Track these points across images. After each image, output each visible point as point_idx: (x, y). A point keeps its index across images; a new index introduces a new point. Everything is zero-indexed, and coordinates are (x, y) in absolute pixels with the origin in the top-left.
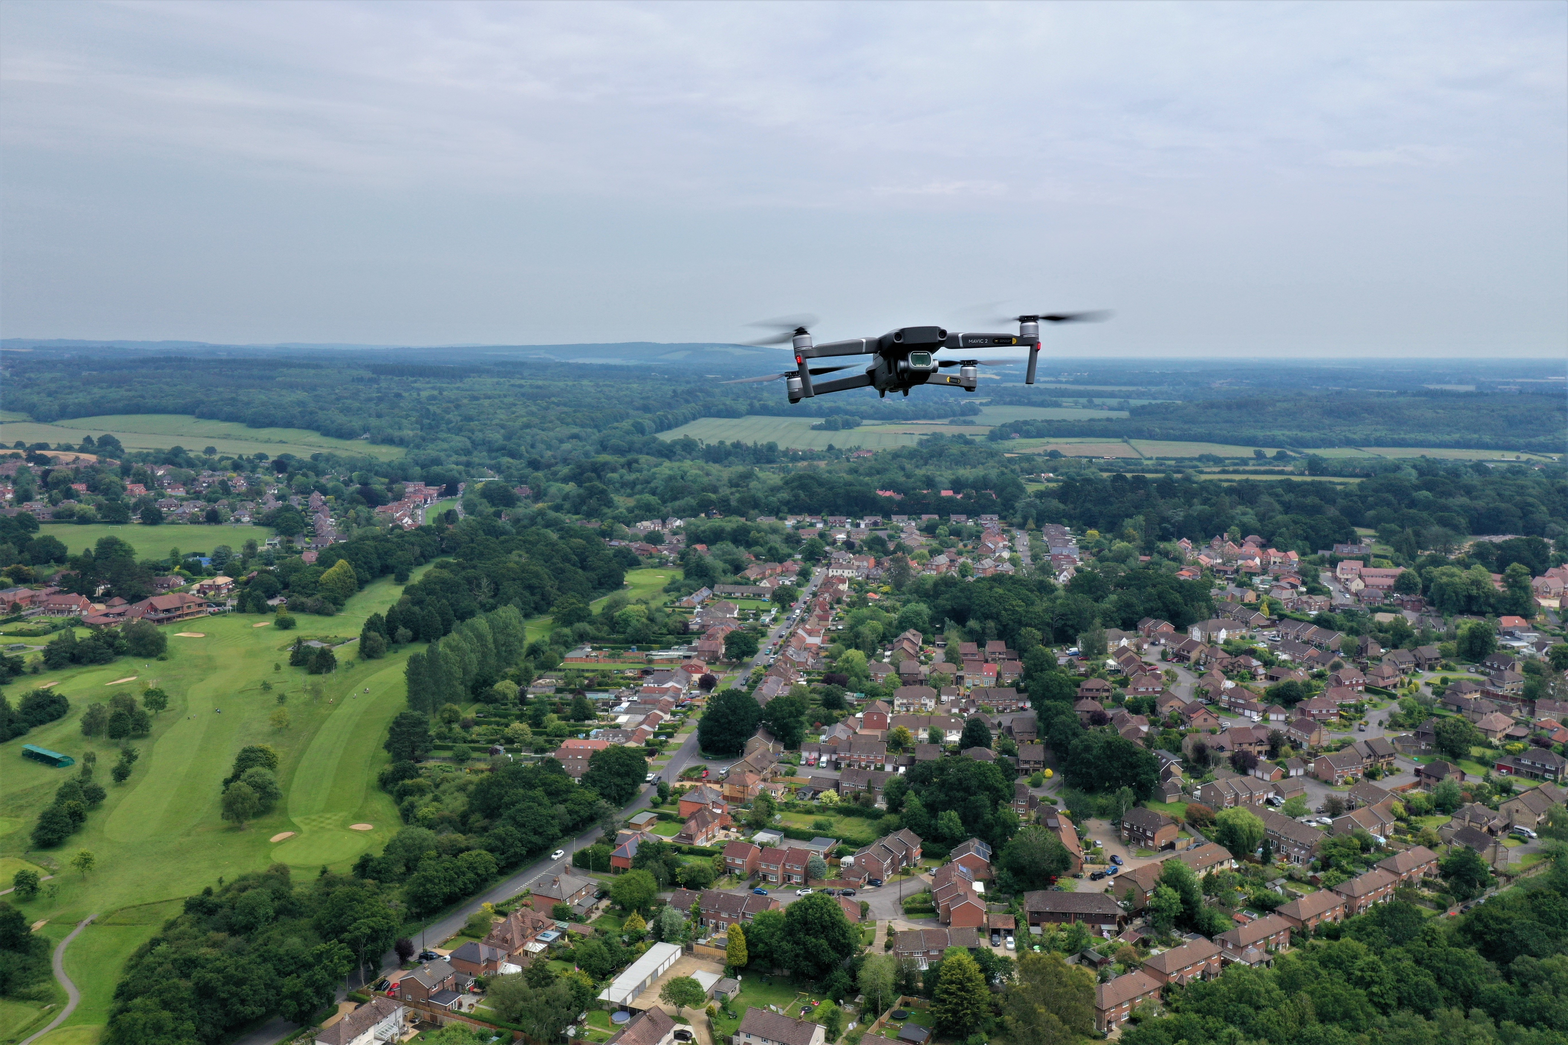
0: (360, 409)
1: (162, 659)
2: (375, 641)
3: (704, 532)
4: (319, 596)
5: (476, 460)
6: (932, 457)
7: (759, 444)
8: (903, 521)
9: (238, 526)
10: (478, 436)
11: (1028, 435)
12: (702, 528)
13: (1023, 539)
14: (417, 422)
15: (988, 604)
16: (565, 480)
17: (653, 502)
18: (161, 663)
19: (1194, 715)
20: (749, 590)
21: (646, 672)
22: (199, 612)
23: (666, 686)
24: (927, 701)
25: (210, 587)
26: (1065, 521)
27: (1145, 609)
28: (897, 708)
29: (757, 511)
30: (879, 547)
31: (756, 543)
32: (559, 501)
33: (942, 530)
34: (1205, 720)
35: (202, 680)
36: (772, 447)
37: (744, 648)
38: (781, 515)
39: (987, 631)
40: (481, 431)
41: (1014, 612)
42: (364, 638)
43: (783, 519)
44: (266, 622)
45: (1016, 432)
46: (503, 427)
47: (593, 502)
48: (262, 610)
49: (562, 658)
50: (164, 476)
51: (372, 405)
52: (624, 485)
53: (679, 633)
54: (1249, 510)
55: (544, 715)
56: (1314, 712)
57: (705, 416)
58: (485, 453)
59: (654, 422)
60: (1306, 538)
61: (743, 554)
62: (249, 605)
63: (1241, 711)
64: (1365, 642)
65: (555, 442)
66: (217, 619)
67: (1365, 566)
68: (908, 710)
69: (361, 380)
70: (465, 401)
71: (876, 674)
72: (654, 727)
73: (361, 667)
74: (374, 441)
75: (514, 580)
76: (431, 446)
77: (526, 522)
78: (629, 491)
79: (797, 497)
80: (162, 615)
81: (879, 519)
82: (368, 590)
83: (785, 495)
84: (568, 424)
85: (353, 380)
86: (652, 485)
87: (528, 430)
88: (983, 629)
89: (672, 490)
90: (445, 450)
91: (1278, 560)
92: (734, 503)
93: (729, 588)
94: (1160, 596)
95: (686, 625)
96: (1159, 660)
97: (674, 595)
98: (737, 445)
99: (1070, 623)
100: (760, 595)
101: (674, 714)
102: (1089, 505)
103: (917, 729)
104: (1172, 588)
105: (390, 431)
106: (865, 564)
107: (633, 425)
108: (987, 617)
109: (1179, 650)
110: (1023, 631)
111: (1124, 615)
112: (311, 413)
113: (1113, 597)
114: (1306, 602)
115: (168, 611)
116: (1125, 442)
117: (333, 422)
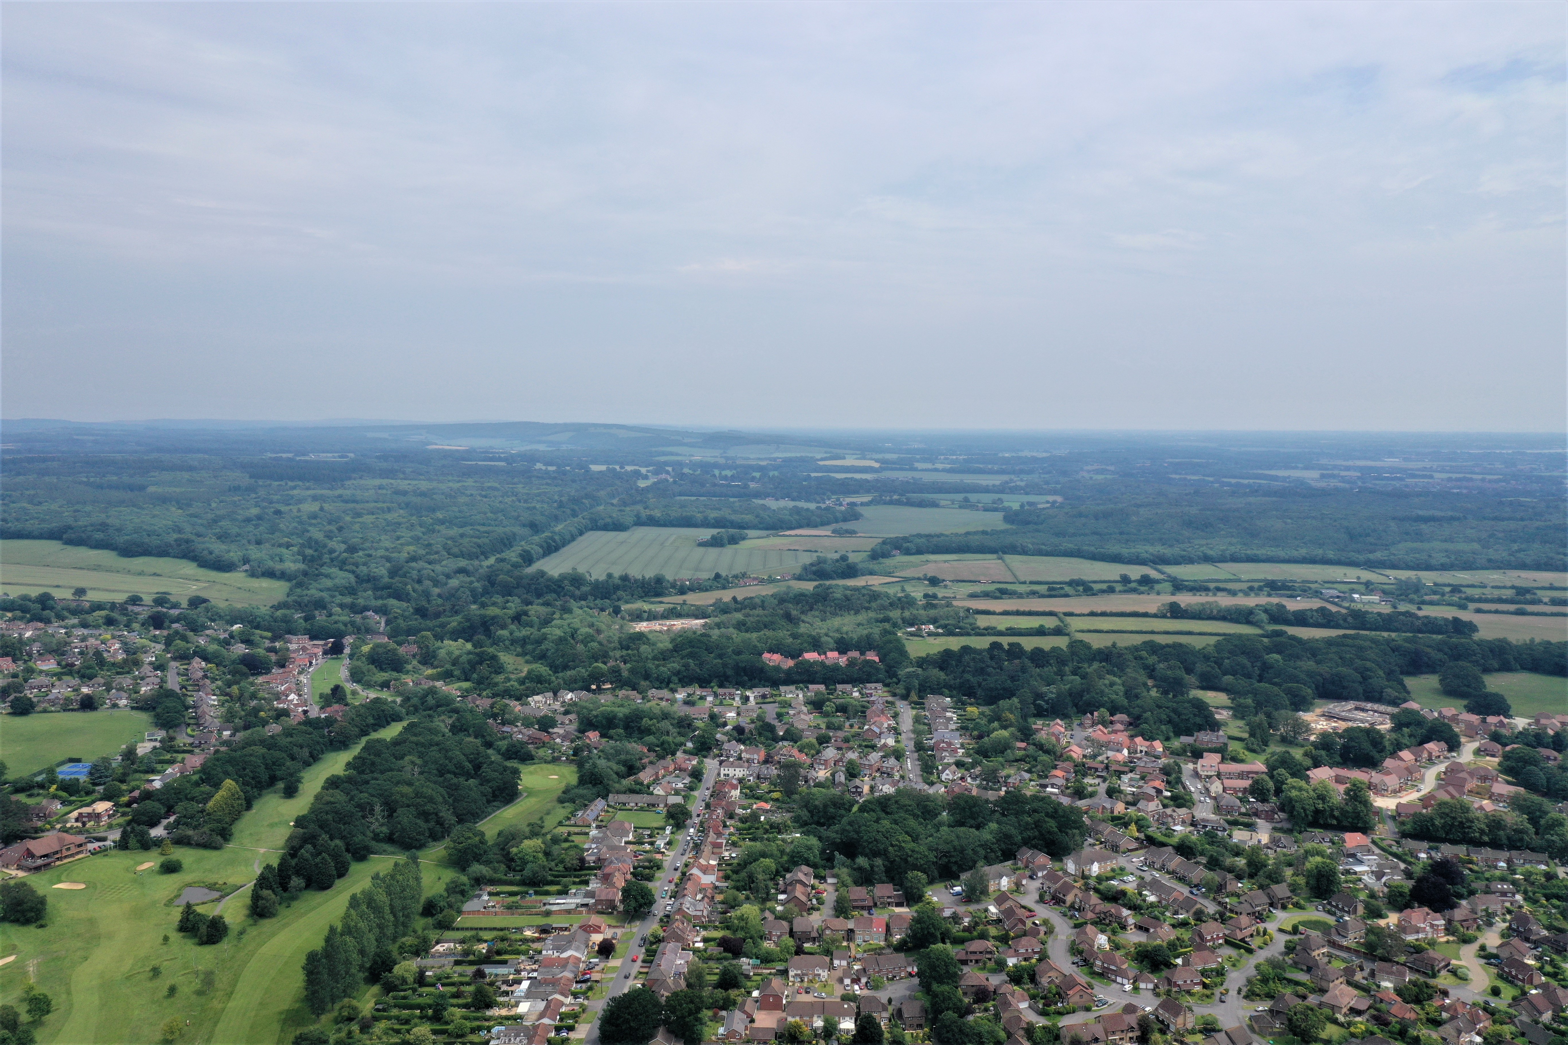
0: (238, 535)
1: (42, 926)
2: (267, 901)
3: (596, 716)
4: (206, 829)
5: (361, 601)
6: (816, 602)
7: (647, 577)
8: (791, 692)
9: (115, 712)
10: (363, 570)
11: (908, 552)
12: (594, 713)
13: (907, 714)
14: (299, 553)
15: (876, 840)
16: (455, 635)
17: (544, 674)
18: (40, 931)
19: (1070, 992)
20: (643, 800)
21: (545, 930)
22: (78, 853)
23: (565, 955)
24: (821, 972)
25: (89, 816)
26: (946, 691)
27: (1023, 838)
28: (791, 979)
29: (648, 683)
30: (769, 735)
31: (648, 731)
32: (448, 666)
33: (828, 707)
34: (1081, 996)
35: (86, 959)
36: (659, 580)
37: (642, 901)
38: (671, 685)
39: (876, 869)
40: (365, 564)
41: (901, 848)
42: (256, 897)
43: (674, 691)
44: (149, 863)
45: (897, 548)
46: (388, 559)
47: (484, 669)
48: (146, 845)
49: (460, 912)
50: (32, 640)
51: (250, 528)
52: (514, 642)
53: (575, 870)
54: (1117, 680)
55: (445, 1009)
56: (1180, 983)
57: (592, 529)
58: (370, 592)
59: (541, 547)
60: (1170, 722)
61: (635, 747)
62: (132, 842)
63: (1113, 977)
64: (1224, 879)
65: (442, 578)
66: (99, 860)
67: (1223, 759)
68: (802, 981)
69: (236, 489)
70: (348, 518)
71: (770, 932)
72: (554, 1020)
73: (253, 932)
74: (253, 574)
75: (408, 806)
76: (314, 584)
77: (415, 701)
78: (519, 650)
79: (686, 666)
80: (40, 862)
81: (767, 690)
82: (257, 806)
83: (675, 665)
84: (456, 556)
85: (230, 490)
86: (543, 647)
87: (414, 564)
88: (872, 866)
89: (563, 656)
90: (329, 589)
91: (1144, 749)
92: (625, 674)
93: (623, 798)
94: (1037, 824)
95: (582, 860)
96: (1037, 902)
97: (570, 807)
98: (625, 578)
99: (953, 860)
100: (653, 805)
101: (575, 995)
102: (968, 676)
103: (812, 1017)
104: (1047, 815)
105: (270, 564)
106: (756, 756)
107: (521, 555)
108: (875, 854)
109: (1056, 891)
110: (910, 874)
111: (1003, 846)
112: (187, 541)
113: (993, 826)
114: (1171, 816)
115: (44, 856)
116: (1000, 558)
117: (211, 553)
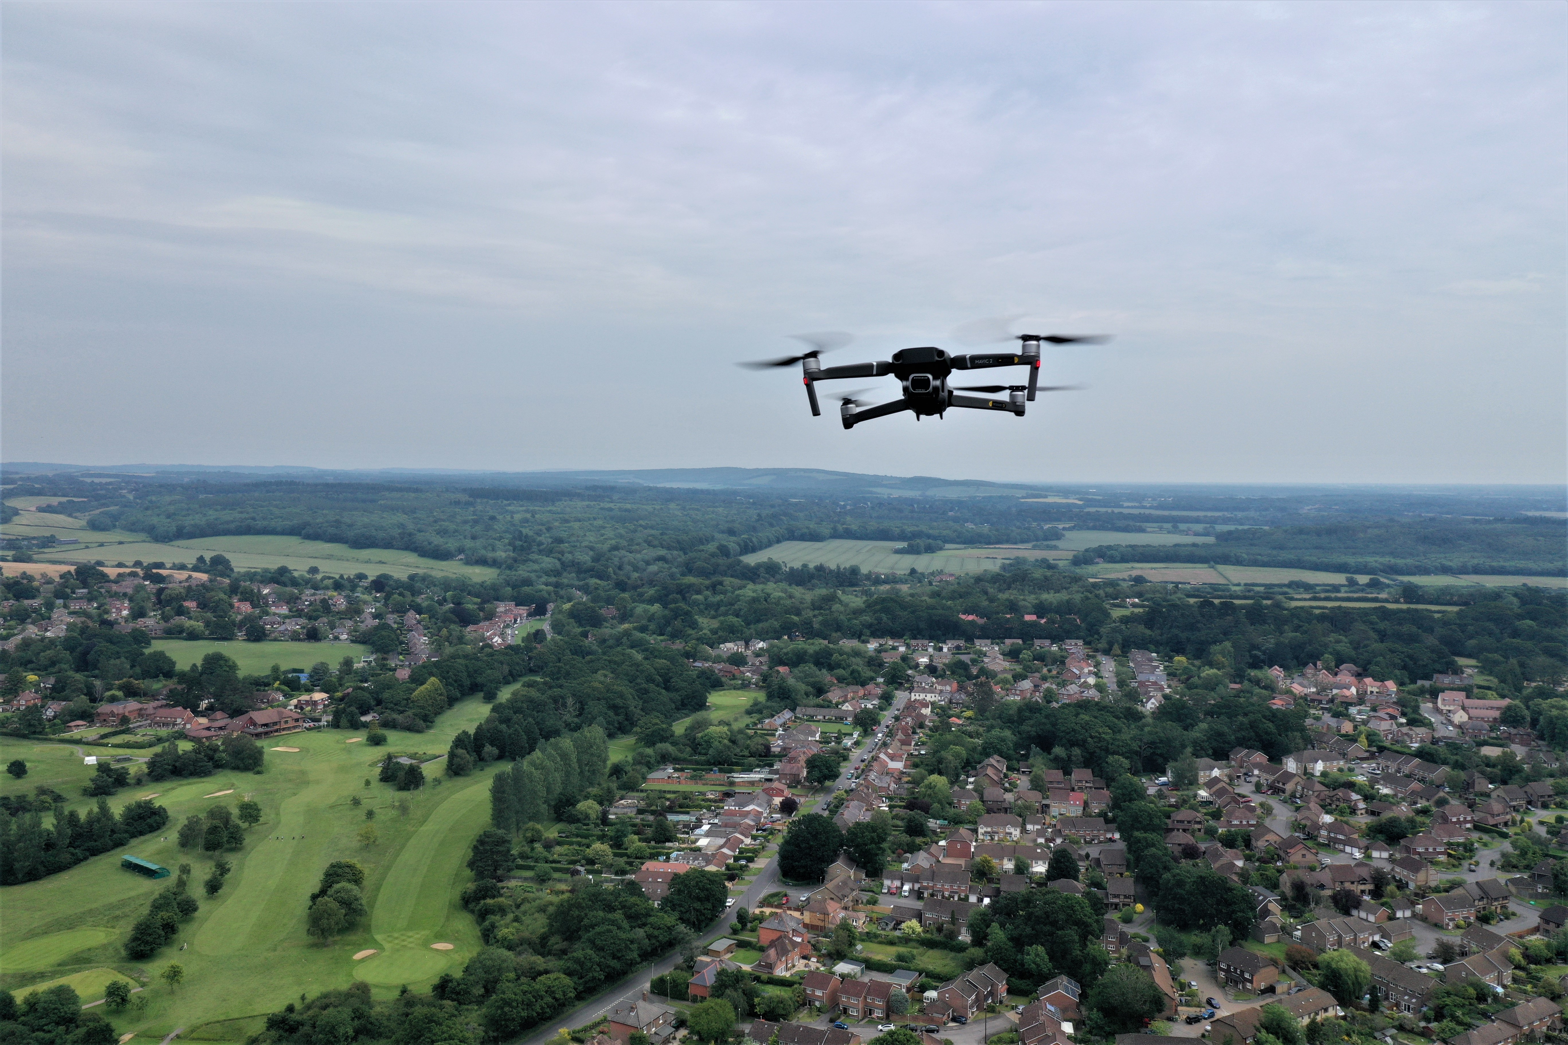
0: (456, 531)
1: (259, 773)
2: (462, 759)
3: (786, 654)
4: (410, 713)
5: (565, 581)
6: (1014, 581)
7: (842, 567)
8: (986, 645)
9: (337, 644)
10: (568, 557)
11: (1112, 560)
12: (785, 650)
13: (1109, 666)
14: (510, 544)
15: (1074, 730)
16: (651, 601)
17: (737, 624)
18: (257, 777)
19: (1292, 851)
20: (831, 713)
21: (728, 795)
22: (295, 727)
23: (747, 809)
24: (1012, 830)
25: (307, 703)
26: (1152, 647)
27: (1237, 738)
28: (980, 837)
29: (839, 634)
30: (961, 671)
31: (838, 666)
32: (644, 622)
33: (1025, 654)
34: (1304, 856)
35: (295, 794)
36: (854, 571)
37: (826, 771)
38: (863, 638)
39: (1073, 758)
40: (570, 553)
41: (1100, 739)
42: (452, 755)
43: (866, 642)
44: (358, 738)
45: (1100, 556)
46: (592, 549)
47: (678, 623)
48: (355, 725)
49: (644, 779)
50: (269, 594)
51: (468, 527)
52: (708, 606)
53: (760, 756)
54: (1343, 638)
55: (625, 836)
56: (1421, 850)
57: (788, 539)
58: (574, 575)
59: (739, 545)
60: (1405, 667)
61: (825, 676)
62: (344, 721)
63: (1341, 847)
64: (1471, 776)
65: (641, 564)
66: (313, 735)
67: (1468, 697)
68: (992, 839)
69: (457, 503)
70: (557, 524)
71: (959, 801)
72: (734, 851)
73: (448, 784)
74: (468, 562)
75: (599, 699)
76: (522, 566)
77: (611, 642)
78: (712, 612)
79: (879, 620)
80: (260, 730)
81: (962, 643)
82: (457, 707)
83: (867, 618)
84: (654, 547)
85: (451, 503)
86: (736, 607)
87: (616, 553)
88: (1069, 757)
89: (755, 612)
90: (535, 571)
91: (1375, 690)
92: (816, 626)
93: (810, 711)
94: (1253, 725)
95: (768, 748)
96: (1253, 792)
97: (756, 716)
98: (820, 568)
99: (1159, 751)
100: (842, 719)
101: (754, 838)
102: (1175, 631)
103: (1002, 859)
104: (1265, 717)
105: (483, 552)
106: (948, 688)
107: (718, 548)
108: (1073, 744)
109: (1274, 781)
110: (1110, 759)
111: (1215, 744)
112: (410, 535)
113: (1204, 726)
114: (1406, 734)
115: (266, 725)
116: (1213, 567)
117: (430, 544)
